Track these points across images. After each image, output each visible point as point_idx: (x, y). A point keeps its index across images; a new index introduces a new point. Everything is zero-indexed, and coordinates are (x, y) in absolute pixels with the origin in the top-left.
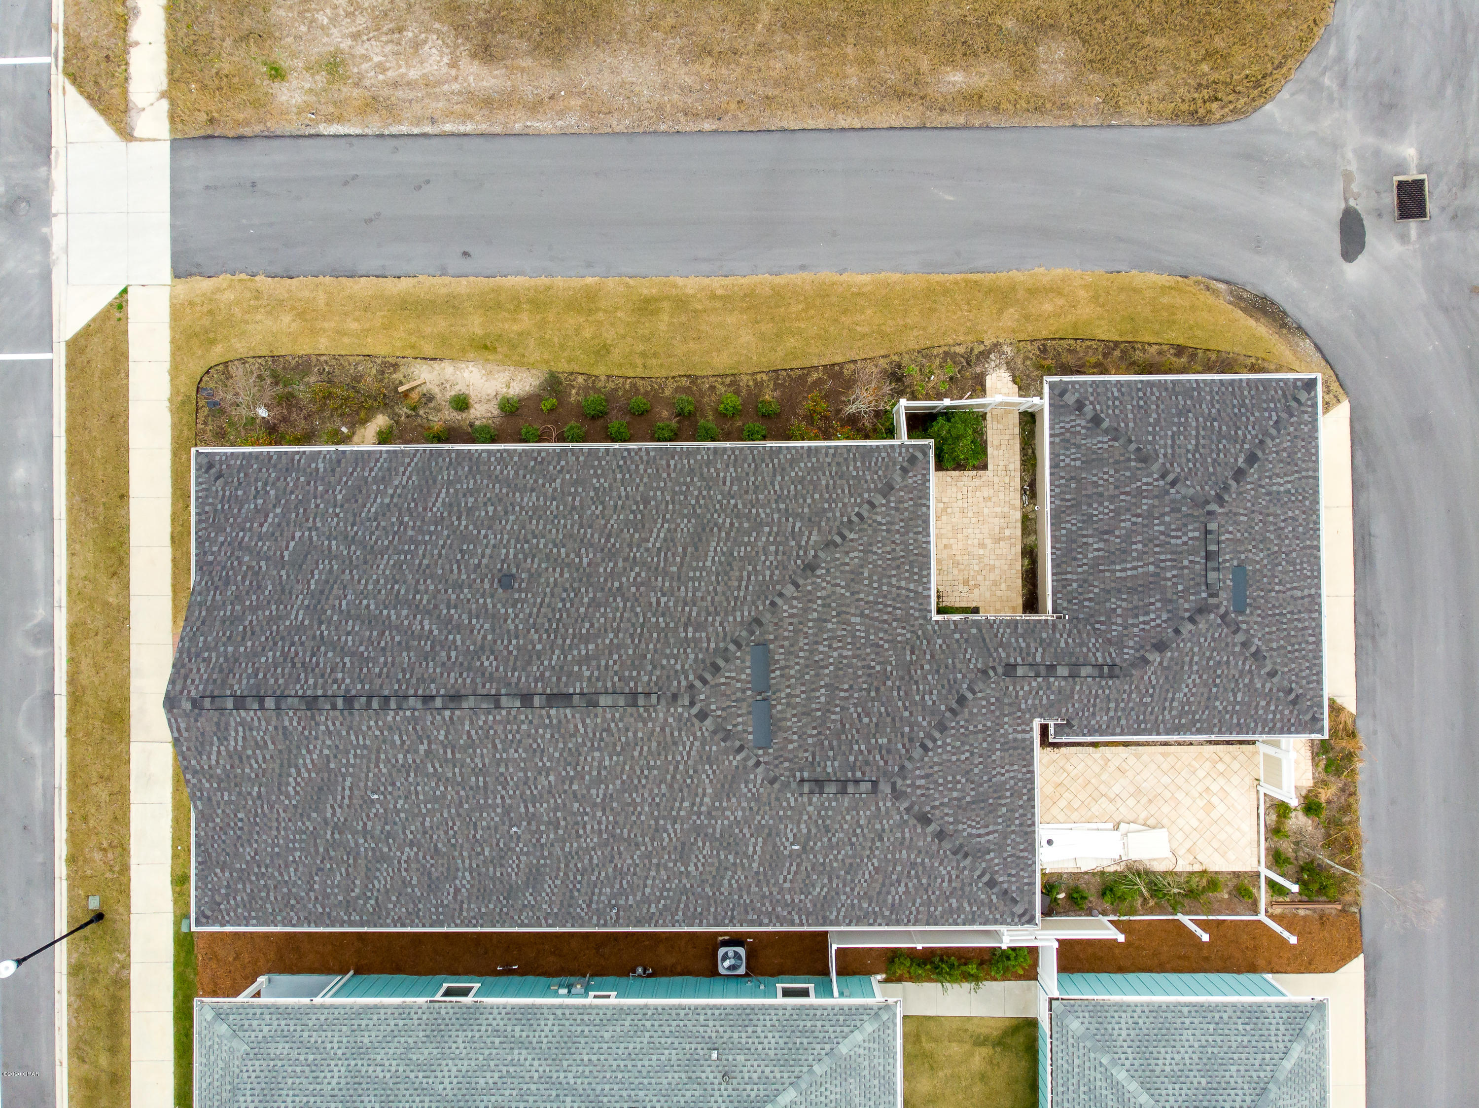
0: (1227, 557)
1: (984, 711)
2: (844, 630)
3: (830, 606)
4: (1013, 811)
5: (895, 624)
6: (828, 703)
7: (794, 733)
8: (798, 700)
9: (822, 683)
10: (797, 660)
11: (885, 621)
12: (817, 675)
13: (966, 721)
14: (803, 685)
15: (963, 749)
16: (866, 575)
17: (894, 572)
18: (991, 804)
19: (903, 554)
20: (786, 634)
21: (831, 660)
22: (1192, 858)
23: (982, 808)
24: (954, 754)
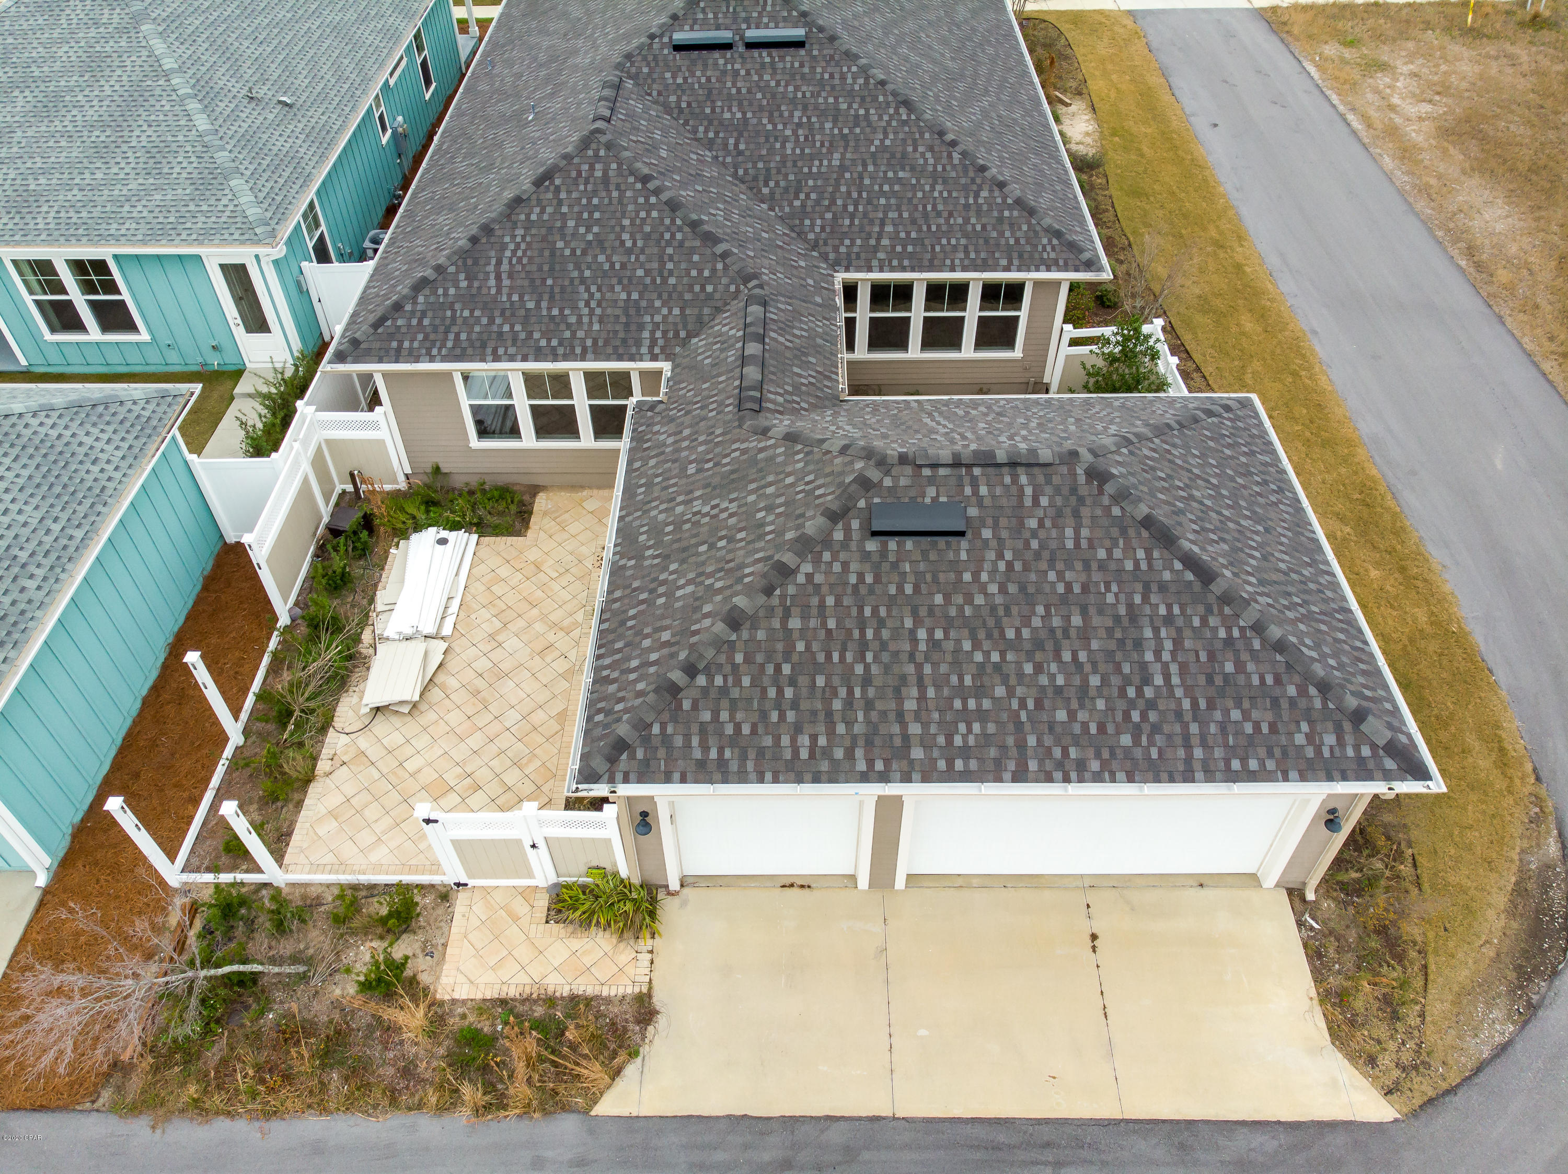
0: (983, 490)
1: (694, 273)
2: (822, 145)
3: (857, 125)
4: (525, 321)
5: (829, 216)
6: (721, 123)
7: (685, 79)
8: (729, 84)
9: (749, 115)
10: (783, 83)
11: (833, 202)
12: (761, 108)
13: (681, 244)
14: (749, 91)
15: (638, 236)
16: (901, 174)
17: (906, 215)
18: (544, 280)
19: (934, 228)
20: (819, 70)
21: (780, 127)
22: (345, 759)
23: (540, 269)
24: (633, 224)
